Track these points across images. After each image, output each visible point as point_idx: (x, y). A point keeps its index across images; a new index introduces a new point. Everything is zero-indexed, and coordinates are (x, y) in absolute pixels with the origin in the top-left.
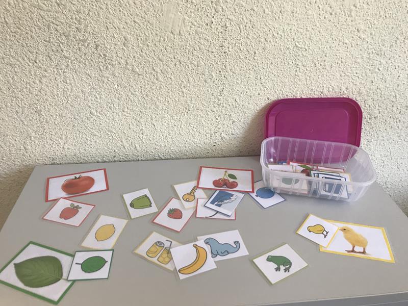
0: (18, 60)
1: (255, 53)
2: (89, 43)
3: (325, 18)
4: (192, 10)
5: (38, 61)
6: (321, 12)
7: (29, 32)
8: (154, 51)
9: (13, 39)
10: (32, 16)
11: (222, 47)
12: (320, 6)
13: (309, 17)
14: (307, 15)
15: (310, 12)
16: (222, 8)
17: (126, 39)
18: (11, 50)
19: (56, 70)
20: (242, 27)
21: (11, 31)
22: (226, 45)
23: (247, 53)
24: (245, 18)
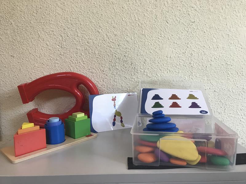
8: (158, 66)
11: (190, 63)
15: (231, 48)
16: (190, 46)
19: (111, 75)
20: (199, 54)
23: (202, 67)
24: (201, 50)
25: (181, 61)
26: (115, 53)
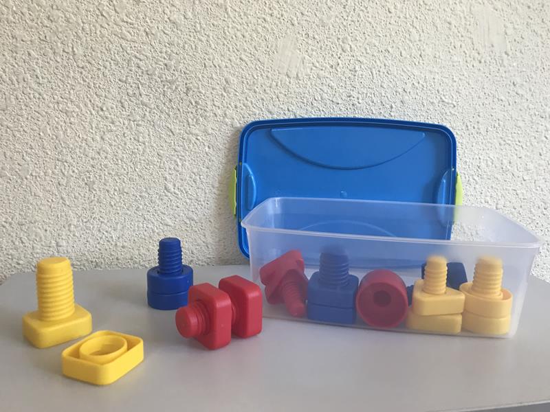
0: (78, 107)
1: (392, 107)
2: (179, 85)
3: (473, 66)
4: (314, 48)
5: (104, 109)
6: (469, 59)
7: (102, 68)
8: (262, 99)
9: (78, 76)
10: (111, 46)
11: (349, 97)
12: (466, 52)
13: (455, 64)
14: (453, 62)
15: (455, 59)
16: (351, 47)
17: (227, 82)
18: (72, 91)
19: (126, 122)
20: (374, 73)
21: (78, 66)
22: (354, 94)
23: (381, 107)
24: (378, 61)
25: (325, 88)
26: (138, 55)
